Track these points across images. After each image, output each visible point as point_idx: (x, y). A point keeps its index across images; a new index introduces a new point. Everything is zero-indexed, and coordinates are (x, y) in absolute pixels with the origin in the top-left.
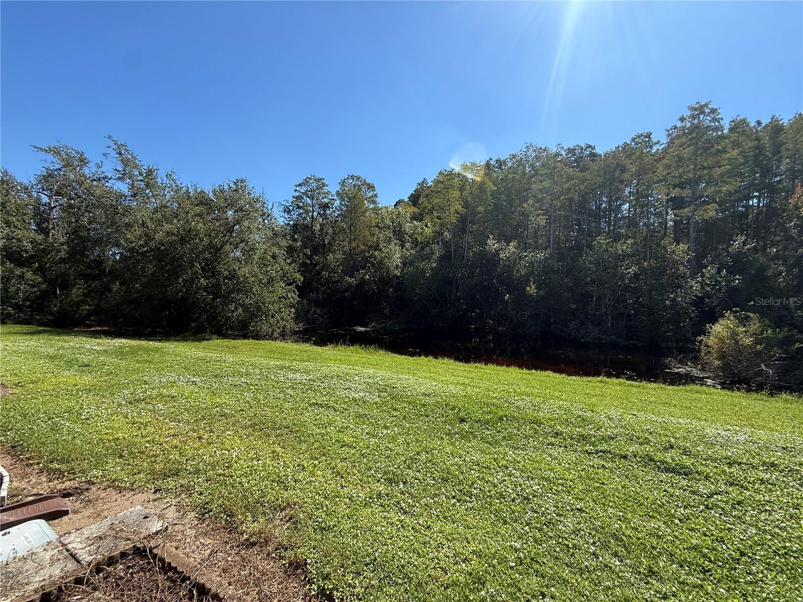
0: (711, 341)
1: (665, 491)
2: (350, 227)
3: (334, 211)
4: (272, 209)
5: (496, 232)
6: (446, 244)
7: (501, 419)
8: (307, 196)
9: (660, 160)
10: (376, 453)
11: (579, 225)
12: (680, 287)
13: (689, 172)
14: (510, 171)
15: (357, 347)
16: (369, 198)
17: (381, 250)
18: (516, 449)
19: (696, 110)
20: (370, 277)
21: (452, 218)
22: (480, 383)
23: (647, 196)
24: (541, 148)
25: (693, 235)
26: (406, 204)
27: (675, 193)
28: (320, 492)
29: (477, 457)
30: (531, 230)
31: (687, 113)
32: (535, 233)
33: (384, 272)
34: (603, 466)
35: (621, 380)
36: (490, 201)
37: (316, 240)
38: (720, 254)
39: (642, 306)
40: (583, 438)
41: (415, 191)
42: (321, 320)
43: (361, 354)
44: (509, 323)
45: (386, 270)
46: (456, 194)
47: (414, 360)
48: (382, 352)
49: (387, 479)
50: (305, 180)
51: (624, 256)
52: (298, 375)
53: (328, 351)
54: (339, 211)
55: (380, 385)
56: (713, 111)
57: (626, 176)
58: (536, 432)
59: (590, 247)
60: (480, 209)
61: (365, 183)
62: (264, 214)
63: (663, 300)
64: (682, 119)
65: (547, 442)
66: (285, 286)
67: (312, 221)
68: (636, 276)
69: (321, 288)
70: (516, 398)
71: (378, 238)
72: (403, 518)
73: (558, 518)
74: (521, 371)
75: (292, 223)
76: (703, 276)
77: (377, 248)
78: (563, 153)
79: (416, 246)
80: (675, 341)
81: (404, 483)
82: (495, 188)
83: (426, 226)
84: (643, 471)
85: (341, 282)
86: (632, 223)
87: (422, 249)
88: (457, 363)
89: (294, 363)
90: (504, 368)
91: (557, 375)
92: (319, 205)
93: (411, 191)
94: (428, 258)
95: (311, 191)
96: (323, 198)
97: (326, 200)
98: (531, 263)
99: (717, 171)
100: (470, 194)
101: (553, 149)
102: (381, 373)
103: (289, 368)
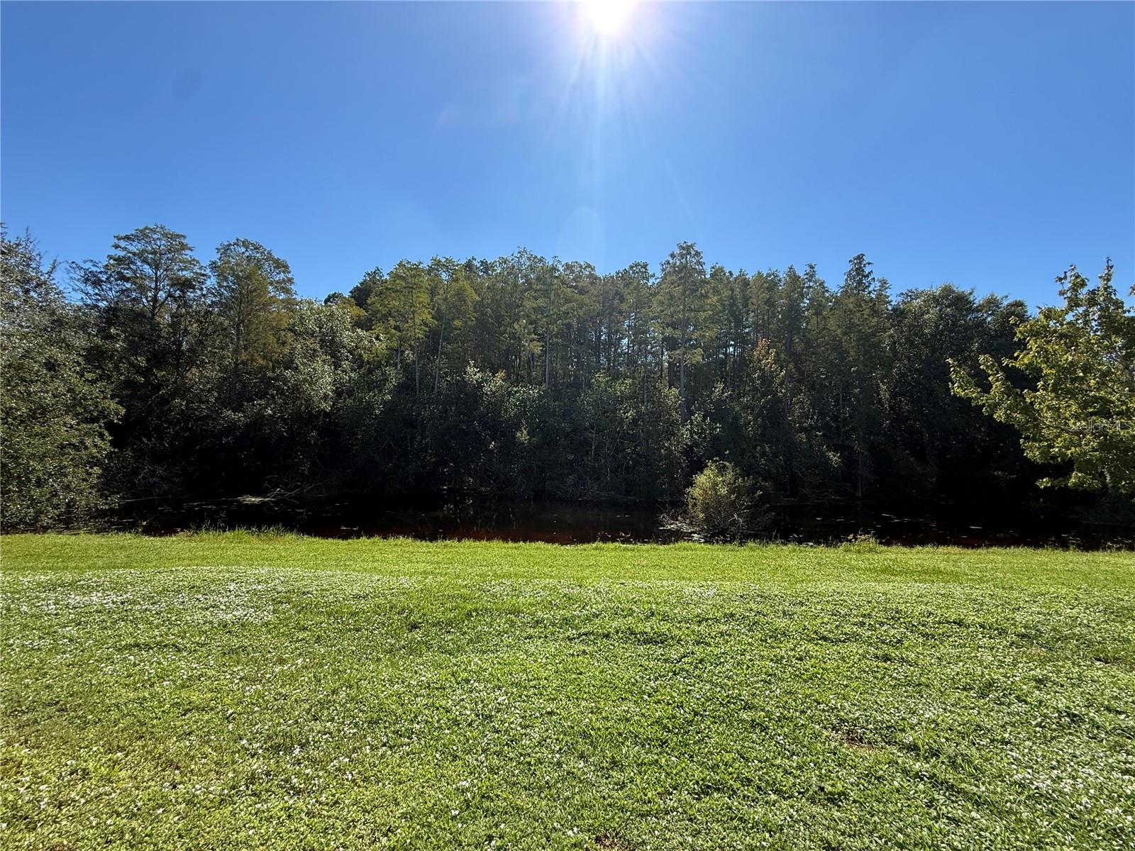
0: (696, 492)
1: (641, 666)
2: (239, 325)
3: (204, 295)
4: (50, 273)
5: (479, 357)
6: (407, 368)
7: (469, 615)
8: (145, 261)
9: (655, 294)
10: (256, 709)
11: (578, 357)
12: (674, 435)
13: (679, 312)
14: (499, 279)
15: (241, 533)
16: (278, 282)
17: (297, 368)
18: (484, 653)
19: (684, 249)
20: (274, 413)
21: (417, 331)
22: (448, 568)
23: (645, 332)
24: (536, 257)
25: (683, 380)
26: (345, 301)
27: (668, 331)
28: (121, 809)
29: (426, 676)
30: (524, 358)
31: (677, 251)
32: (528, 363)
33: (302, 404)
34: (584, 652)
35: (617, 544)
36: (473, 316)
37: (162, 341)
38: (705, 401)
39: (640, 456)
40: (566, 621)
41: (361, 284)
42: (166, 487)
43: (249, 543)
44: (494, 481)
45: (306, 401)
46: (425, 298)
47: (349, 544)
48: (291, 537)
49: (271, 747)
50: (141, 231)
51: (621, 399)
52: (95, 598)
53: (178, 543)
54: (215, 296)
55: (278, 593)
56: (697, 254)
57: (624, 307)
58: (513, 624)
59: (589, 385)
60: (457, 323)
61: (270, 257)
62: (28, 281)
63: (659, 449)
64: (673, 256)
65: (524, 634)
66: (78, 424)
67: (154, 307)
68: (635, 421)
69: (168, 428)
70: (493, 583)
71: (293, 349)
72: (291, 802)
73: (523, 731)
74: (506, 545)
75: (103, 304)
76: (691, 423)
77: (289, 364)
78: (561, 269)
79: (360, 367)
80: (670, 494)
81: (302, 746)
82: (478, 299)
83: (377, 338)
84: (623, 648)
85: (214, 419)
86: (631, 361)
87: (370, 372)
88: (418, 543)
89: (88, 574)
90: (484, 543)
91: (549, 546)
92: (171, 279)
93: (356, 283)
94: (379, 386)
95: (154, 253)
96: (182, 270)
97: (188, 274)
98: (523, 401)
99: (702, 315)
100: (444, 300)
101: (550, 262)
102: (283, 572)
103: (73, 585)
